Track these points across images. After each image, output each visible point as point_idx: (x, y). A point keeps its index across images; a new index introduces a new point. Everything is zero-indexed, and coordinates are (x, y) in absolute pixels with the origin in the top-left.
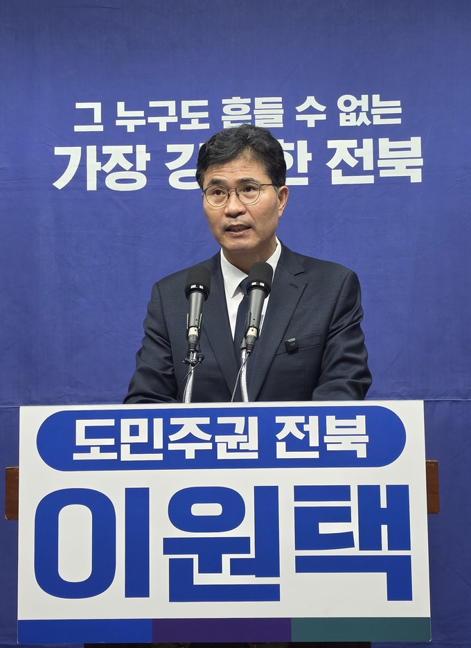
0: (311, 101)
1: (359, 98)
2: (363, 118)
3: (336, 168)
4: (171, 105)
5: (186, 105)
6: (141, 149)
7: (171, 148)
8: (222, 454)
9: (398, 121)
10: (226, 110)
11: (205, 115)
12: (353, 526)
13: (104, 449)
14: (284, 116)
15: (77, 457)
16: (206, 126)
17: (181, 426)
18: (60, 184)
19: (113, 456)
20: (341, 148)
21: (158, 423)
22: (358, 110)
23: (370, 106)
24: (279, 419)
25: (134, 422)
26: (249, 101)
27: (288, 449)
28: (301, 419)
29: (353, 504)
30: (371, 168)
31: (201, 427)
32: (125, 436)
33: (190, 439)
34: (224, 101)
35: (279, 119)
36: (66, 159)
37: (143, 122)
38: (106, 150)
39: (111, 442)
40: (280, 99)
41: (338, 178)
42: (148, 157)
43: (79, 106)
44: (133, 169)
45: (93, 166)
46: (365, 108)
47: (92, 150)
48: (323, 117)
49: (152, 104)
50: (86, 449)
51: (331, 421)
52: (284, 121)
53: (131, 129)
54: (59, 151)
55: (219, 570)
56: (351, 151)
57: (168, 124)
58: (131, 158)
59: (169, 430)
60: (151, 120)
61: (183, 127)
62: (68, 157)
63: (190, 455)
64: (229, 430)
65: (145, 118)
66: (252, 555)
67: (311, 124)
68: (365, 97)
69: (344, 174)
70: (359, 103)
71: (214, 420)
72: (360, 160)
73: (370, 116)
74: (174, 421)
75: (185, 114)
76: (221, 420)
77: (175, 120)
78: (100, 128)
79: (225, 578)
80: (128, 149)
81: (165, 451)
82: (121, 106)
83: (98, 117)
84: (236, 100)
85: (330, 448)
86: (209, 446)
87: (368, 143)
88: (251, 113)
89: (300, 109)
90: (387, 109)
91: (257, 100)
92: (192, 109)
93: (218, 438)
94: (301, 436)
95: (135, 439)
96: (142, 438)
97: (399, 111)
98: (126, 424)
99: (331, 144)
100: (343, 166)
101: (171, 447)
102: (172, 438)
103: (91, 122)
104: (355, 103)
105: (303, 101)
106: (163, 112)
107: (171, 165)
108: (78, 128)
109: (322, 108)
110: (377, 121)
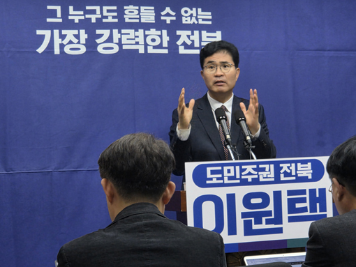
0: (168, 10)
1: (192, 10)
2: (194, 20)
3: (181, 45)
4: (97, 8)
5: (105, 8)
6: (82, 32)
7: (98, 32)
8: (261, 179)
9: (210, 23)
10: (126, 12)
11: (115, 14)
12: (307, 204)
13: (218, 179)
14: (155, 16)
15: (208, 182)
16: (116, 20)
17: (246, 169)
18: (40, 50)
19: (221, 181)
20: (183, 35)
21: (238, 168)
22: (191, 16)
23: (197, 14)
24: (281, 165)
25: (229, 168)
26: (137, 8)
27: (285, 176)
28: (289, 165)
29: (307, 196)
30: (198, 46)
31: (253, 169)
32: (226, 174)
33: (250, 174)
34: (125, 8)
35: (153, 18)
36: (43, 37)
37: (83, 18)
38: (64, 32)
39: (220, 176)
40: (153, 8)
41: (182, 50)
42: (86, 36)
43: (49, 7)
44: (79, 43)
45: (57, 41)
46: (195, 15)
47: (56, 32)
48: (174, 18)
49: (88, 8)
50: (211, 179)
51: (299, 165)
52: (155, 20)
53: (77, 21)
54: (39, 32)
55: (261, 223)
56: (188, 36)
57: (96, 19)
58: (77, 37)
59: (242, 170)
60: (87, 16)
61: (104, 20)
62: (44, 36)
63: (250, 180)
64: (263, 170)
65: (84, 15)
66: (273, 217)
67: (168, 22)
68: (194, 9)
69: (185, 48)
70: (191, 12)
71: (258, 166)
72: (193, 41)
73: (197, 19)
74: (243, 167)
75: (105, 14)
76: (261, 166)
77: (100, 16)
78: (60, 20)
79: (264, 226)
80: (76, 32)
81: (240, 179)
82: (71, 8)
83: (59, 14)
84: (131, 7)
85: (299, 175)
86: (256, 176)
87: (196, 33)
88: (139, 14)
89: (163, 13)
90: (205, 16)
91: (141, 7)
92: (108, 11)
93: (260, 173)
94: (289, 171)
95: (229, 175)
96: (232, 174)
97: (210, 17)
98: (226, 168)
99: (178, 32)
100: (184, 44)
101: (243, 177)
102: (243, 174)
103: (55, 16)
104: (190, 12)
105: (164, 9)
106: (94, 12)
107: (98, 41)
108: (49, 20)
109: (173, 14)
110: (201, 22)
